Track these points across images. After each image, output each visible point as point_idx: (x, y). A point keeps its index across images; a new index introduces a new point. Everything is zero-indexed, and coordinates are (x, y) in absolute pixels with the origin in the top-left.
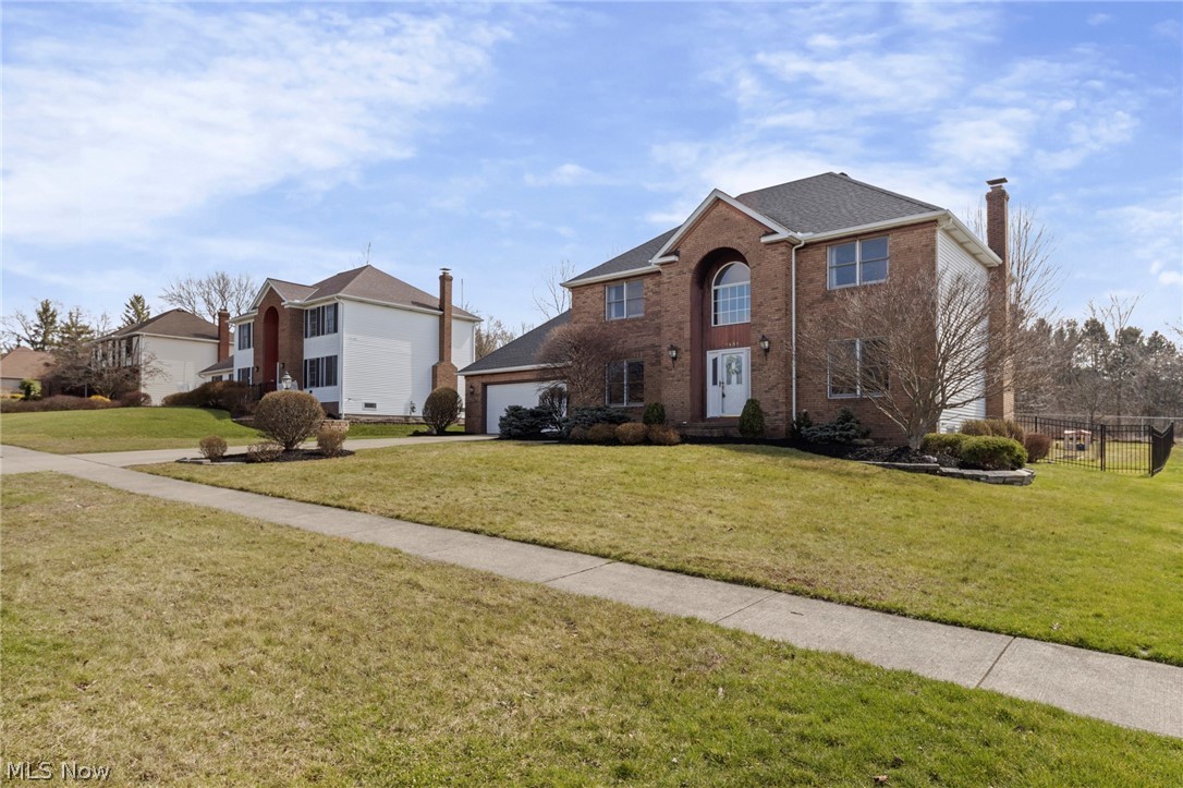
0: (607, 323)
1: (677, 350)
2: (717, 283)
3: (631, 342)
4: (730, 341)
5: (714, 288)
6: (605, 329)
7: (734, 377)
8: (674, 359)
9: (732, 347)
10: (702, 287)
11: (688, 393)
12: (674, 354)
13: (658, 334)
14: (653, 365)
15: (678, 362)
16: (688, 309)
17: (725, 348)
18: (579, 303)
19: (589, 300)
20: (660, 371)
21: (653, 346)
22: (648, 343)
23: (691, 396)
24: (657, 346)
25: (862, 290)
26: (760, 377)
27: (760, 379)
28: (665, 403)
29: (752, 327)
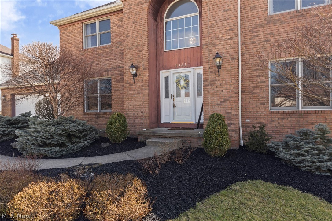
0: (84, 51)
1: (137, 68)
2: (168, 17)
3: (102, 65)
4: (179, 62)
5: (165, 20)
6: (83, 55)
7: (183, 92)
8: (135, 76)
9: (181, 67)
10: (156, 20)
11: (146, 104)
12: (135, 71)
13: (122, 58)
14: (118, 81)
15: (138, 78)
16: (146, 34)
17: (175, 68)
18: (65, 37)
19: (71, 35)
20: (123, 86)
21: (118, 67)
22: (114, 65)
23: (149, 106)
24: (121, 68)
25: (305, 13)
26: (212, 92)
27: (212, 93)
28: (127, 112)
29: (204, 47)
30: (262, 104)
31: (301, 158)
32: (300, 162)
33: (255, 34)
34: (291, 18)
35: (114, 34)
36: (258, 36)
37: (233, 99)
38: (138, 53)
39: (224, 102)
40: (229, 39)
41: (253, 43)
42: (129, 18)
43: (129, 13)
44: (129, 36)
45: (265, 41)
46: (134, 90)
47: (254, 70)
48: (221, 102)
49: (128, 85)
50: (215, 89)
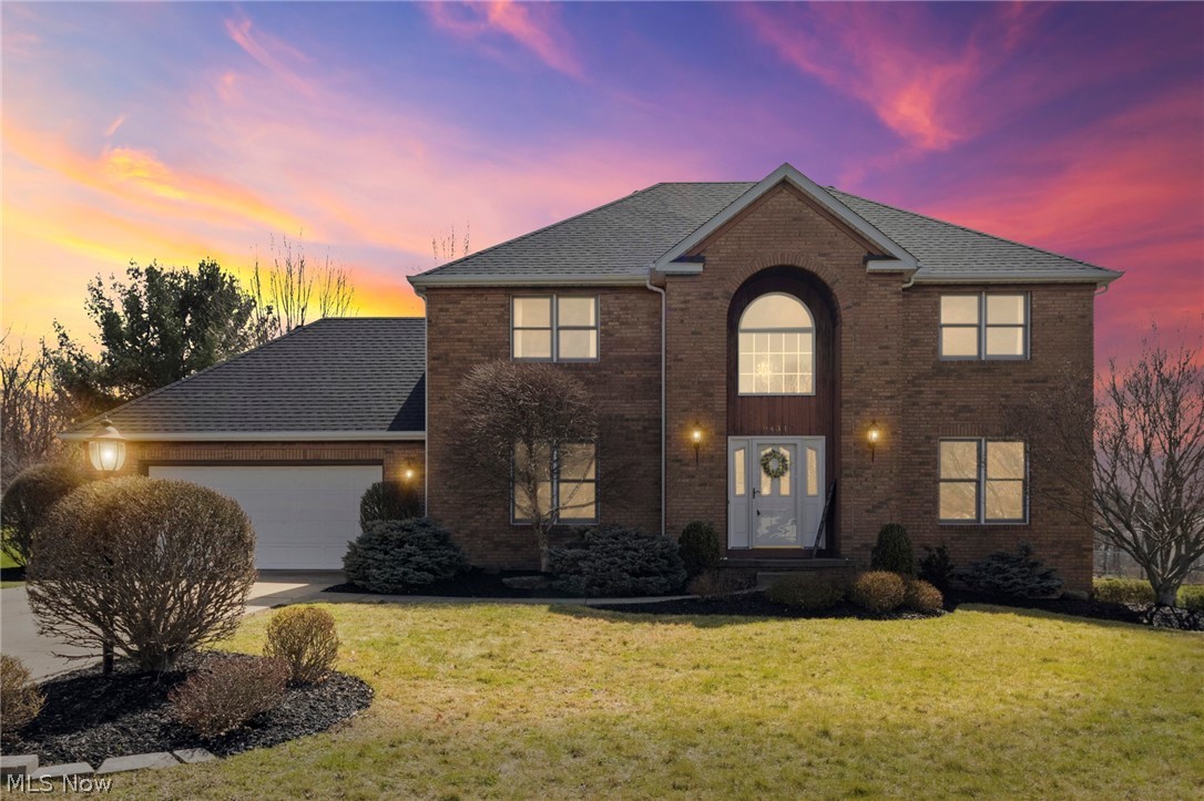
1: (703, 431)
4: (772, 423)
5: (739, 330)
8: (697, 446)
9: (775, 434)
12: (698, 438)
15: (701, 452)
24: (627, 420)
25: (993, 367)
26: (858, 487)
27: (858, 491)
28: (674, 524)
29: (845, 406)
30: (926, 513)
31: (1011, 581)
32: (1009, 587)
33: (918, 389)
34: (973, 371)
35: (610, 338)
36: (921, 392)
37: (893, 503)
38: (704, 398)
39: (879, 507)
40: (888, 398)
41: (914, 404)
42: (682, 322)
43: (682, 310)
44: (681, 360)
45: (932, 404)
46: (693, 477)
47: (916, 452)
48: (873, 507)
49: (677, 465)
50: (865, 483)
